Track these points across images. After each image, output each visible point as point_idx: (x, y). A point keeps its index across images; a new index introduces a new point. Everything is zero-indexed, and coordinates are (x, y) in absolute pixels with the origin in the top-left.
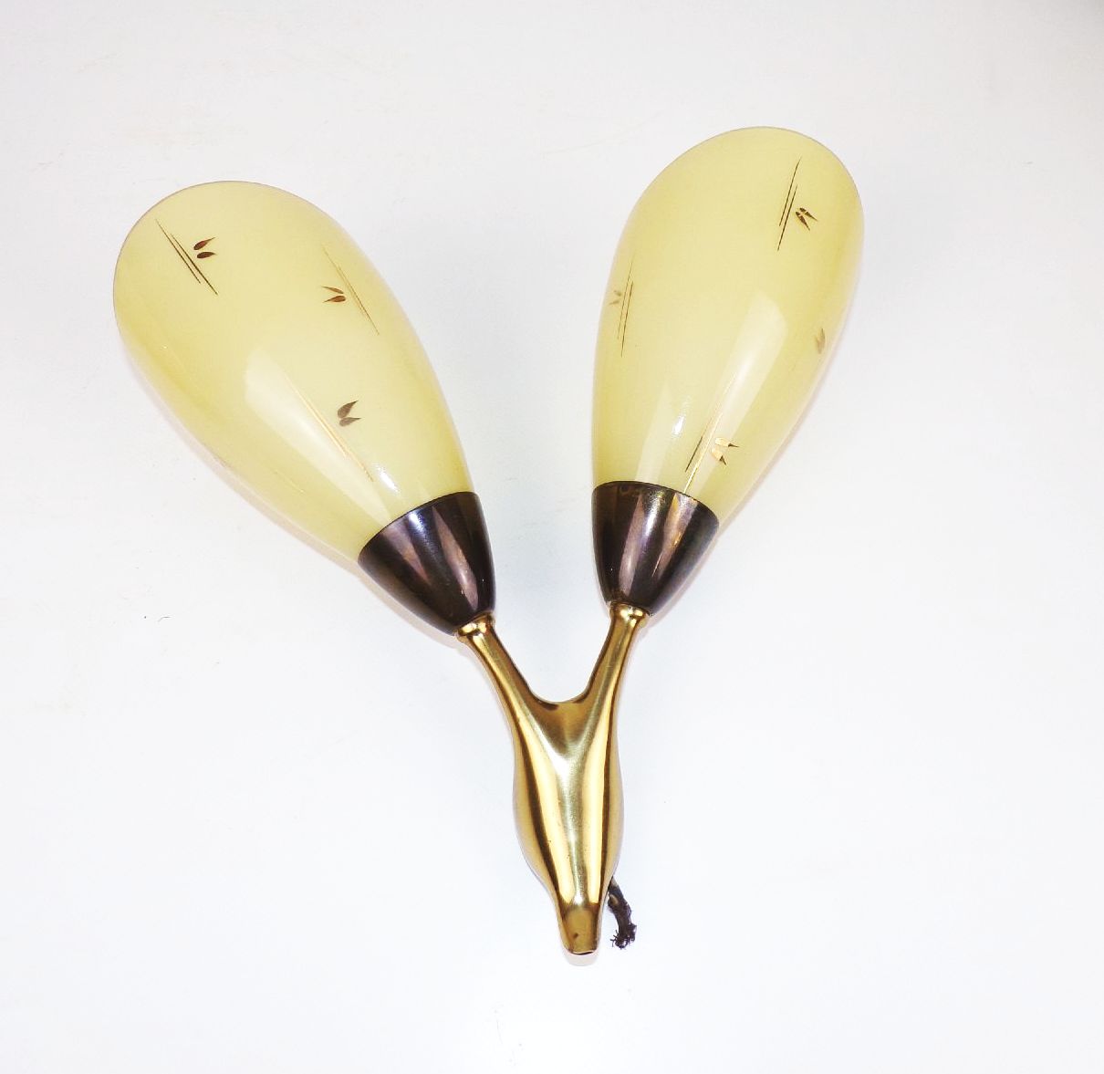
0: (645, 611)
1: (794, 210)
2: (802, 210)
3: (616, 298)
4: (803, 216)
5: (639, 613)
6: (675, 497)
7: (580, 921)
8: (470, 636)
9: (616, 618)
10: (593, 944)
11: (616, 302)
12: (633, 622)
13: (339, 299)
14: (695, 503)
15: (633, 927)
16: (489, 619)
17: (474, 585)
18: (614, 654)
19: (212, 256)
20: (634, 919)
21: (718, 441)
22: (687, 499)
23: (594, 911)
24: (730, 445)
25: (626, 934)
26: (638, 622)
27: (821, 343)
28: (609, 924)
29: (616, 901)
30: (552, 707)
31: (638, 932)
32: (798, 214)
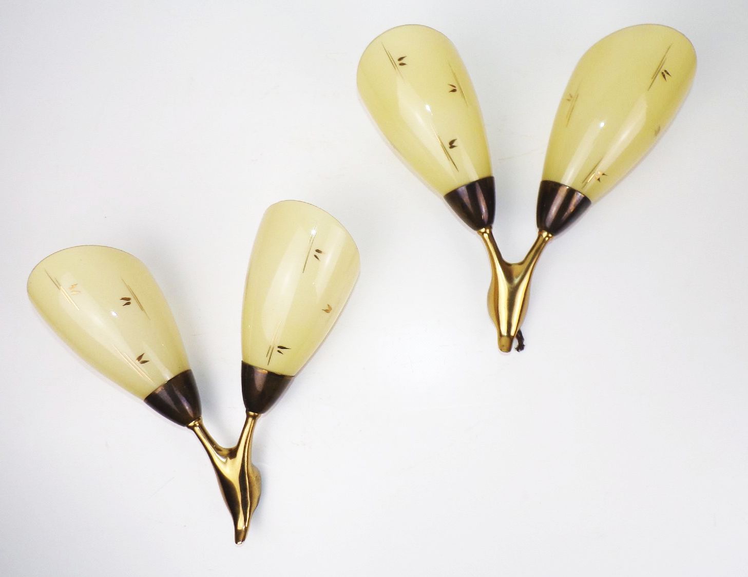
0: (553, 235)
1: (661, 72)
2: (666, 71)
3: (569, 98)
4: (665, 74)
5: (550, 235)
6: (576, 193)
7: (505, 341)
8: (483, 233)
9: (540, 235)
10: (509, 350)
11: (569, 100)
12: (547, 239)
13: (454, 91)
14: (583, 196)
15: (524, 345)
16: (490, 228)
17: (487, 214)
18: (537, 250)
19: (405, 66)
20: (525, 343)
21: (599, 173)
22: (580, 194)
23: (511, 339)
24: (603, 174)
25: (521, 347)
26: (549, 239)
27: (657, 132)
28: (516, 343)
29: (519, 336)
30: (509, 265)
31: (525, 348)
32: (663, 73)
